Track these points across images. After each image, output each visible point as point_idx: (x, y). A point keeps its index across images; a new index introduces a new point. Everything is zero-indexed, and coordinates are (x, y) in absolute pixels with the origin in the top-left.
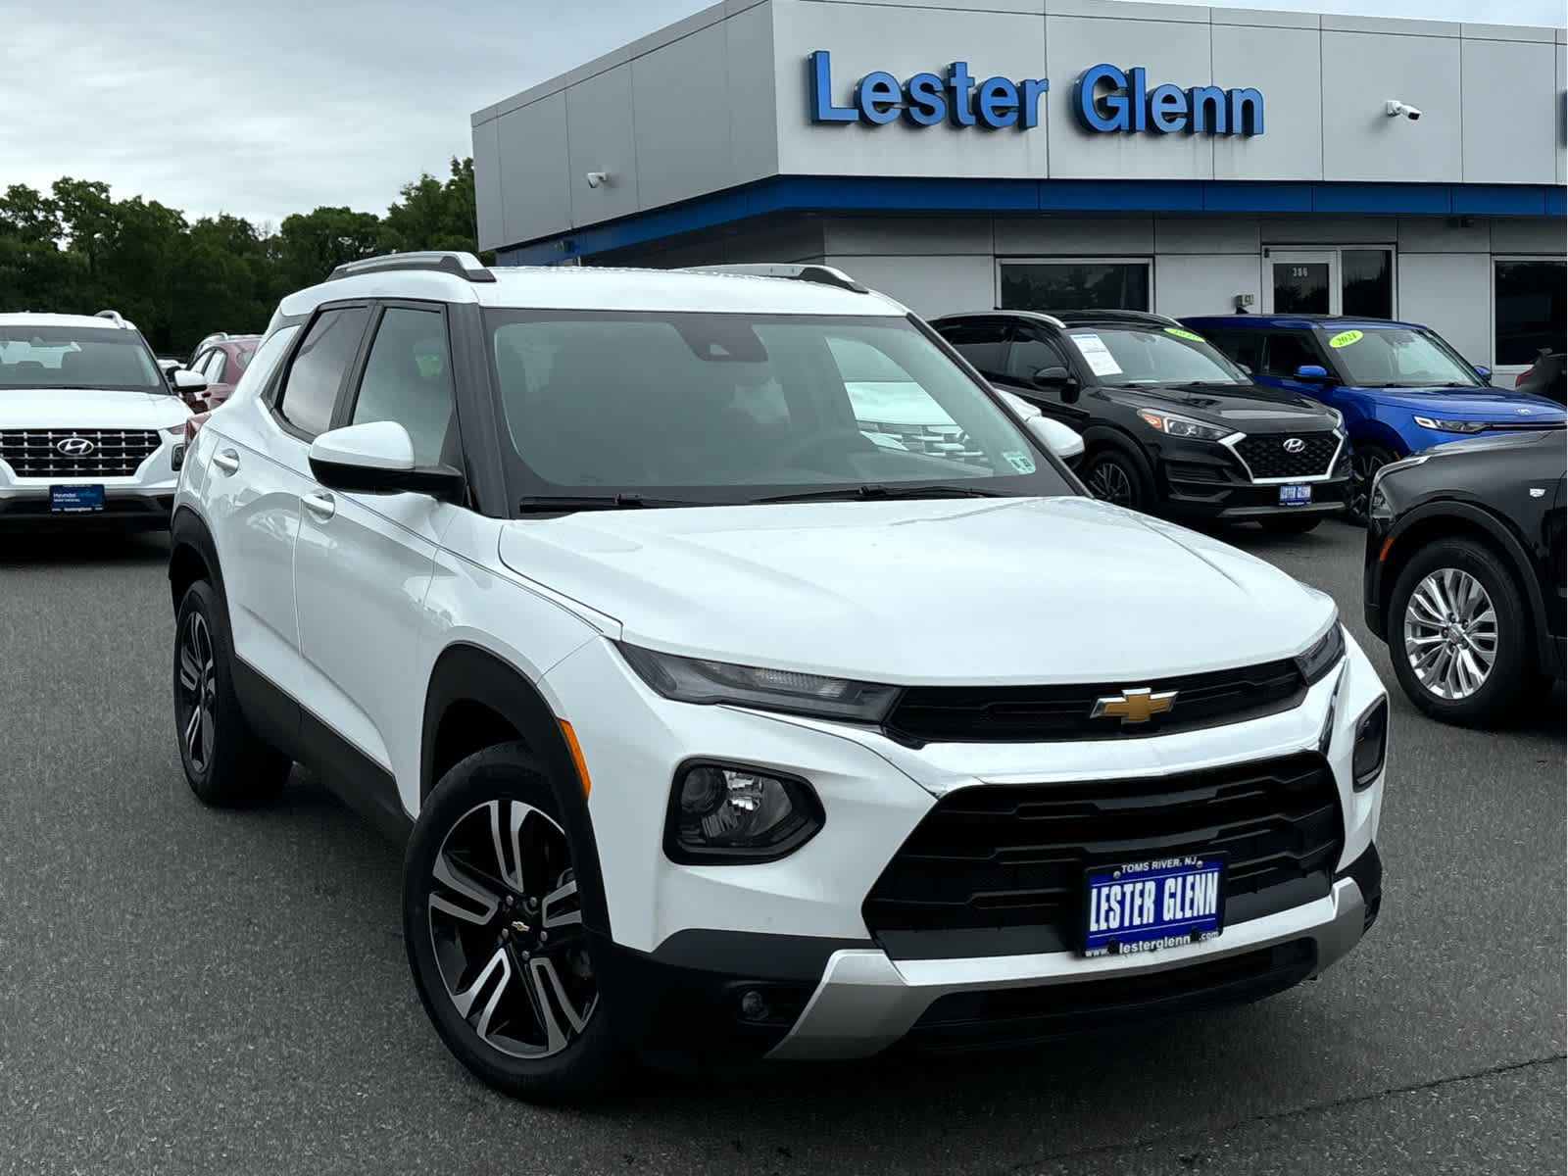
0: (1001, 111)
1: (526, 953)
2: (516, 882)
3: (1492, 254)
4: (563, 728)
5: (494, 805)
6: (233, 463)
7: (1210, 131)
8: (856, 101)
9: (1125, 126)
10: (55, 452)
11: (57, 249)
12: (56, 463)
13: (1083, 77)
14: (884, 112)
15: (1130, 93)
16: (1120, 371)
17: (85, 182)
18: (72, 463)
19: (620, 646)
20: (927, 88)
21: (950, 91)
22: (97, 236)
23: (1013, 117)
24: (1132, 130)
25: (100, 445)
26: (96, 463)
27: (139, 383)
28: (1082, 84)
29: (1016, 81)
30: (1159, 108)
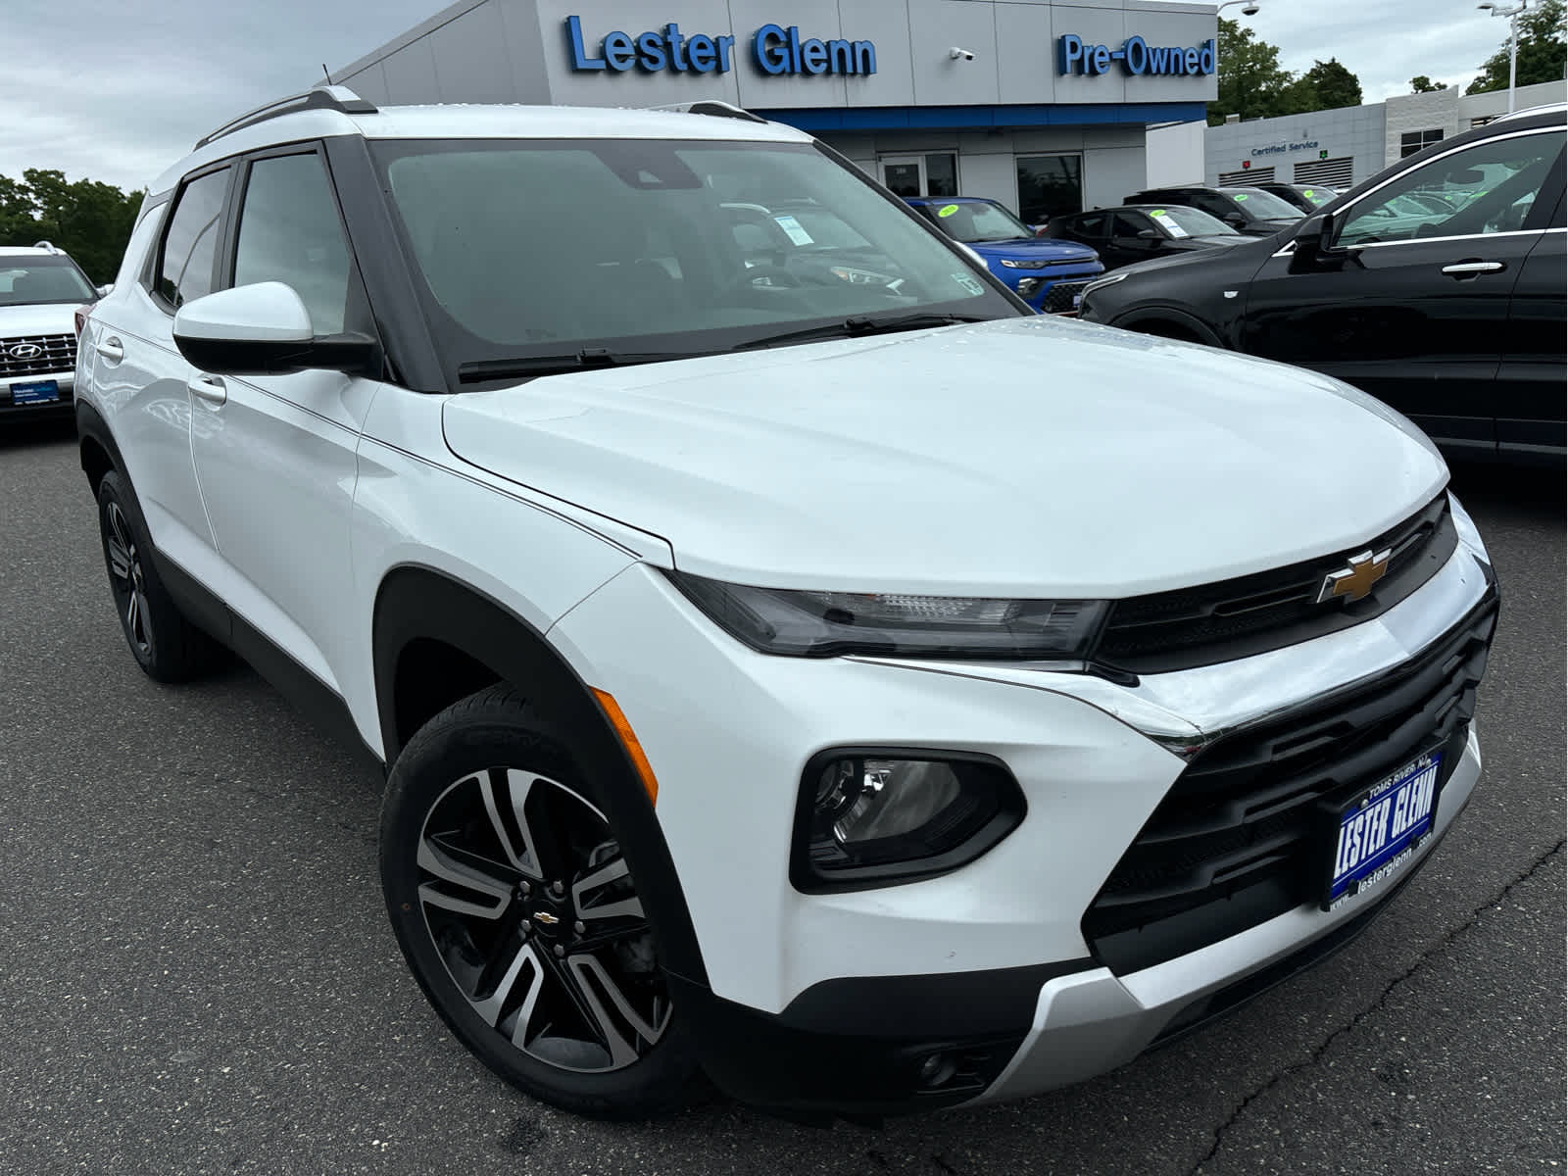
0: (704, 60)
1: (559, 948)
2: (532, 866)
3: (1015, 153)
4: (600, 702)
5: (483, 777)
6: (118, 351)
7: (843, 72)
8: (602, 54)
9: (788, 70)
10: (10, 357)
11: (34, 220)
12: (11, 366)
13: (757, 34)
14: (623, 62)
15: (789, 45)
16: (811, 241)
17: (46, 171)
18: (25, 365)
19: (674, 577)
20: (651, 43)
21: (668, 46)
22: (61, 208)
23: (712, 64)
24: (792, 73)
25: (46, 348)
26: (46, 363)
27: (77, 297)
28: (756, 39)
29: (712, 38)
30: (809, 56)
